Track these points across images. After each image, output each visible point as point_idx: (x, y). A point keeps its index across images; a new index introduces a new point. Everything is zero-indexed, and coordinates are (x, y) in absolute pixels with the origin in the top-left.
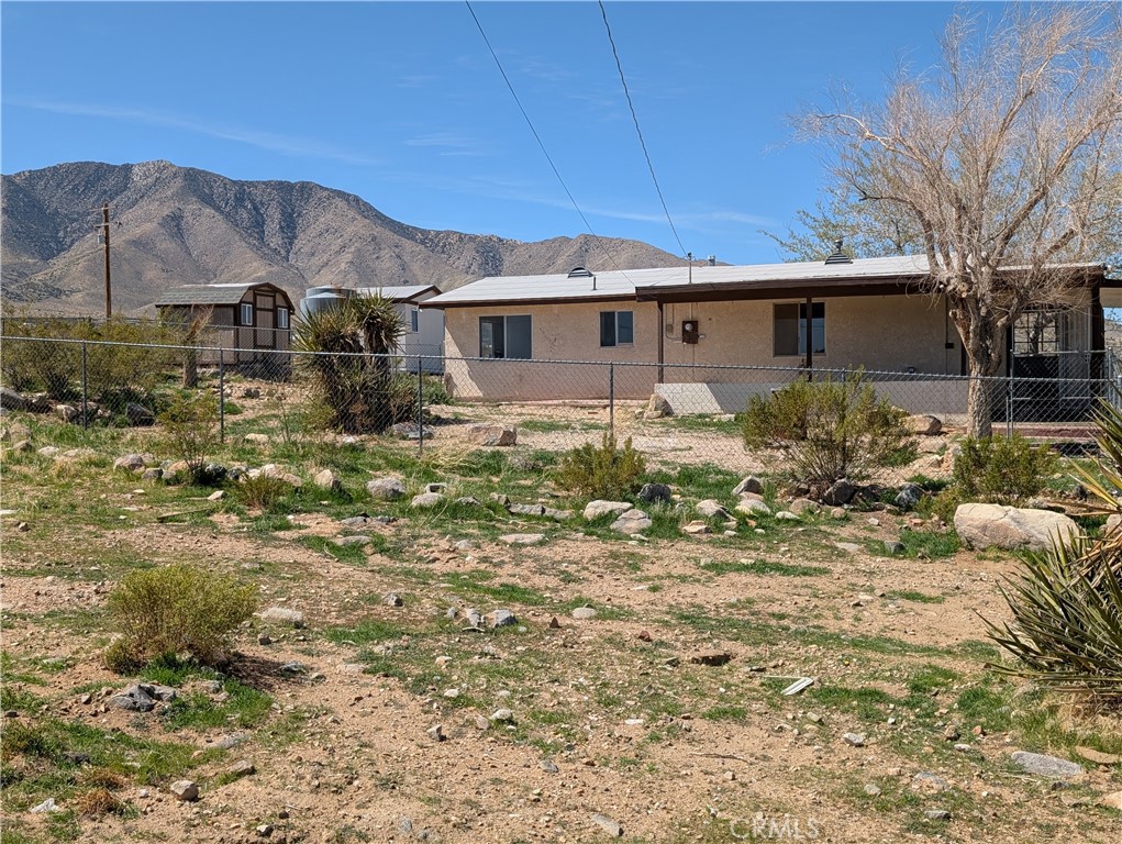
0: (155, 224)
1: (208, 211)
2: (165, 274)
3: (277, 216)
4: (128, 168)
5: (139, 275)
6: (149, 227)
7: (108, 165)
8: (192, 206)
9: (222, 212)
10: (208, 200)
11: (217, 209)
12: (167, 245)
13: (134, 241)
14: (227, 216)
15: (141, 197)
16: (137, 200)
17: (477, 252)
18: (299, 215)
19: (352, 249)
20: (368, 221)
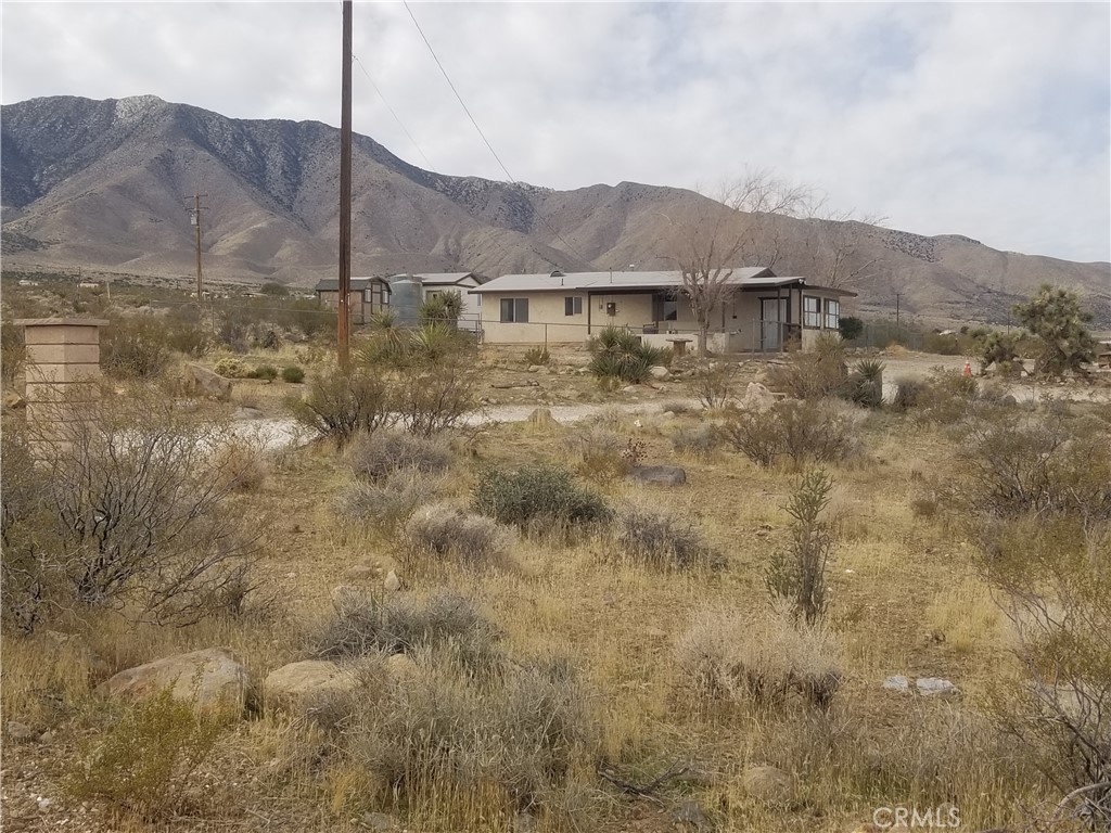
0: (142, 168)
1: (203, 153)
2: (153, 225)
3: (280, 159)
4: (111, 103)
5: (125, 225)
6: (135, 171)
7: (89, 100)
8: (185, 148)
9: (217, 155)
10: (202, 142)
11: (213, 150)
12: (157, 192)
13: (118, 187)
14: (224, 159)
15: (127, 137)
16: (121, 141)
17: (504, 201)
18: (305, 158)
19: (364, 198)
20: (382, 166)
